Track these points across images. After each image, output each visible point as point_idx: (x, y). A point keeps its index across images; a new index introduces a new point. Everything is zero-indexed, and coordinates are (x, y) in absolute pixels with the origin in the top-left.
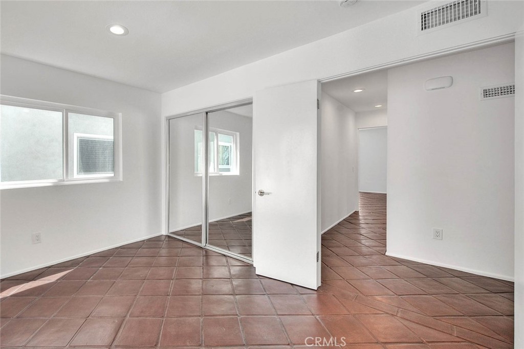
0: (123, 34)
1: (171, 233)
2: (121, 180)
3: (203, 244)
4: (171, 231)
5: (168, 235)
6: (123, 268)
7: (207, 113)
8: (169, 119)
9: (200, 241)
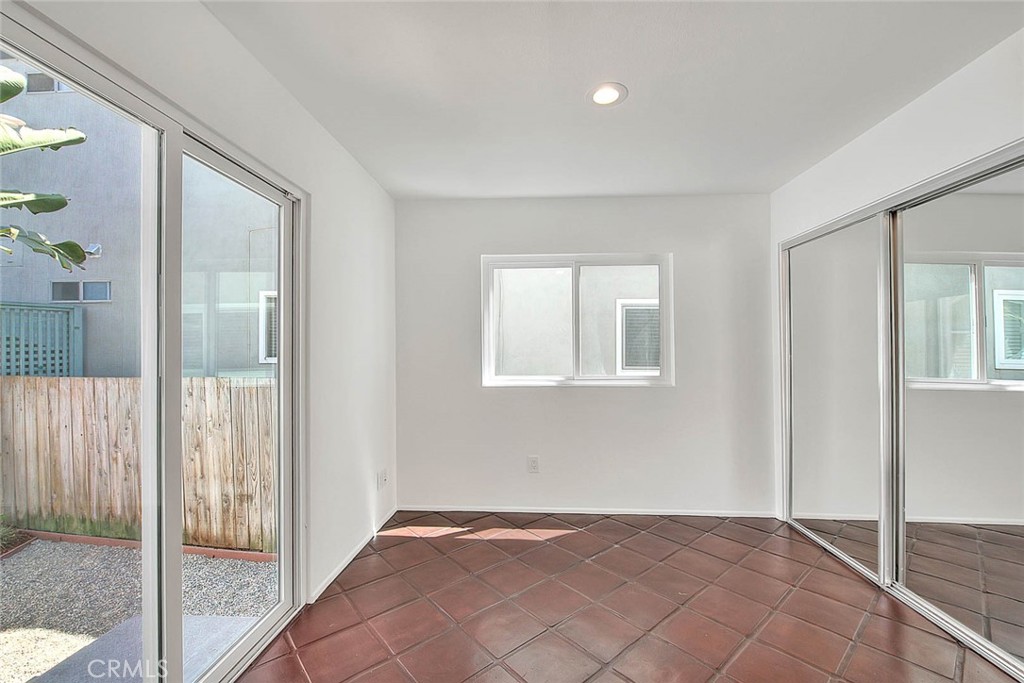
0: (617, 102)
1: (796, 520)
2: (674, 384)
3: (884, 578)
4: (797, 514)
5: (790, 522)
6: (653, 561)
7: (894, 214)
8: (788, 249)
9: (874, 567)
